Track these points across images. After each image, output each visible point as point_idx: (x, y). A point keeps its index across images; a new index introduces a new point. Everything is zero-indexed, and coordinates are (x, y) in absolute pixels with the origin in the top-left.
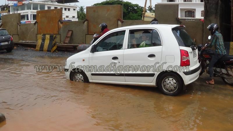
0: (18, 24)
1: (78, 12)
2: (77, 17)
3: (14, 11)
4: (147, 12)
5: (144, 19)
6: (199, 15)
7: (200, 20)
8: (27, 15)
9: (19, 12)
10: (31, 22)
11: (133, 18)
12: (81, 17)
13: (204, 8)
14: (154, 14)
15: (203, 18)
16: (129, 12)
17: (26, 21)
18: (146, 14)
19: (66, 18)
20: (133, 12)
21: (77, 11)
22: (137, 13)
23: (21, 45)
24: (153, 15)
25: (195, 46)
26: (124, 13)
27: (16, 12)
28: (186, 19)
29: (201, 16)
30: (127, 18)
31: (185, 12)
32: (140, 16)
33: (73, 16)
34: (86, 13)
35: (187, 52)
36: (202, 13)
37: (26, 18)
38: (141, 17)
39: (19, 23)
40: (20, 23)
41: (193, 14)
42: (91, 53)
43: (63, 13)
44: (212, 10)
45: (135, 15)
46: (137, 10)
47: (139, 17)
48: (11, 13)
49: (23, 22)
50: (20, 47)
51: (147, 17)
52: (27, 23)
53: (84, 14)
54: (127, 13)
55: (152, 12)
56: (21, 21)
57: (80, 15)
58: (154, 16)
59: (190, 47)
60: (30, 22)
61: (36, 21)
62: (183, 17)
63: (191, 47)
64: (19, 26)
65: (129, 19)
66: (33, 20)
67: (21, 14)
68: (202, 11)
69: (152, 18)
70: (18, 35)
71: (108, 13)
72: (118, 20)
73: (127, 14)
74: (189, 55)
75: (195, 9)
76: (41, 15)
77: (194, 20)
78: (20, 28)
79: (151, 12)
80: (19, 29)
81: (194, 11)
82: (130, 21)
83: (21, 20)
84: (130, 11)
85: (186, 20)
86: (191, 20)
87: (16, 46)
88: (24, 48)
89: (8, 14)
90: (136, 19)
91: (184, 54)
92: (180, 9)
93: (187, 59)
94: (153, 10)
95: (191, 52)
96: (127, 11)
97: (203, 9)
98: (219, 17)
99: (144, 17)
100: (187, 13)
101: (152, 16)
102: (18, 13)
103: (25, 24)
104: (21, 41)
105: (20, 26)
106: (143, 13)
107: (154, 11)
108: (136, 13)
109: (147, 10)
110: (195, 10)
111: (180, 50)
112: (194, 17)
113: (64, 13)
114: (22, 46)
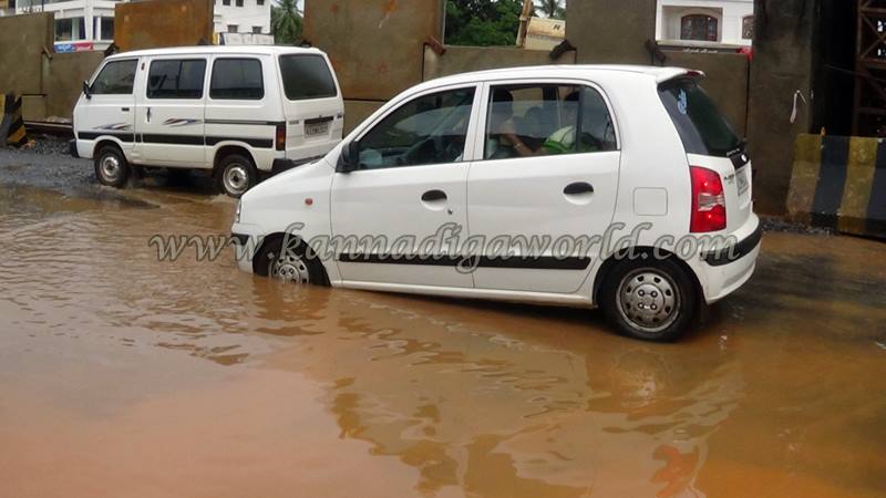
0: (44, 52)
1: (273, 13)
2: (269, 31)
3: (32, 4)
4: (536, 15)
5: (523, 41)
6: (733, 34)
7: (739, 50)
8: (81, 21)
9: (48, 8)
10: (96, 48)
11: (484, 39)
12: (285, 31)
13: (752, 6)
14: (562, 24)
15: (749, 43)
16: (467, 16)
17: (75, 41)
18: (534, 24)
19: (230, 31)
20: (485, 15)
21: (272, 7)
22: (499, 20)
23: (53, 135)
24: (557, 27)
25: (741, 152)
26: (449, 17)
27: (37, 8)
28: (686, 48)
29: (744, 37)
30: (459, 37)
31: (684, 20)
32: (511, 30)
33: (254, 28)
34: (302, 15)
35: (717, 175)
36: (744, 26)
37: (75, 31)
38: (511, 34)
39: (48, 51)
40: (53, 49)
41: (711, 28)
42: (338, 174)
43: (215, 12)
44: (786, 15)
45: (490, 25)
46: (500, 9)
47: (505, 36)
48: (19, 11)
49: (63, 44)
50: (50, 143)
51: (535, 34)
52: (79, 49)
53: (297, 21)
54: (461, 17)
55: (555, 18)
56: (56, 43)
57: (282, 24)
58: (562, 32)
59: (725, 156)
60: (91, 45)
61: (112, 41)
62: (674, 38)
63: (730, 156)
64: (47, 60)
65: (470, 40)
66: (103, 38)
67: (56, 17)
68: (744, 19)
69: (554, 38)
70: (44, 95)
71: (387, 17)
72: (425, 44)
73: (463, 21)
74: (722, 189)
75: (721, 9)
76: (130, 18)
77: (715, 52)
78: (52, 70)
79: (552, 16)
80: (46, 73)
81: (714, 15)
82: (472, 50)
83: (57, 40)
84: (472, 12)
85: (687, 50)
86: (705, 51)
87: (33, 138)
88: (63, 147)
89: (9, 14)
90: (493, 44)
91: (704, 183)
92: (664, 7)
93: (714, 204)
94: (560, 10)
95: (731, 177)
96: (461, 12)
97: (749, 10)
98: (809, 42)
99: (524, 35)
100: (690, 22)
101: (555, 32)
102: (45, 10)
103: (71, 55)
104: (54, 119)
105: (51, 59)
106: (522, 18)
107: (563, 15)
108: (493, 21)
109: (539, 8)
110: (719, 11)
111: (691, 167)
112: (715, 40)
113: (220, 16)
114: (58, 136)
